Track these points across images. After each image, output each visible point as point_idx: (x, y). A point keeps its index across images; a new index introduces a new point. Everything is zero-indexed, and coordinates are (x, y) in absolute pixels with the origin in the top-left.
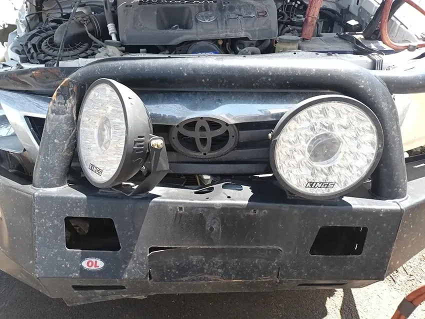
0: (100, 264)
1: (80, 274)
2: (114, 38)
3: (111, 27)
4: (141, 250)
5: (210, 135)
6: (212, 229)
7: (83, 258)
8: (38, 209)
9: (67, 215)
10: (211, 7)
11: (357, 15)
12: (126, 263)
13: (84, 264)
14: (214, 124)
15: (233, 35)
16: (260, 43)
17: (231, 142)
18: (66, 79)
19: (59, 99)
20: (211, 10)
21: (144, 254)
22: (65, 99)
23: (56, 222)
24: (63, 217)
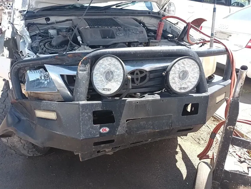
0: (108, 129)
1: (100, 135)
2: (81, 42)
3: (79, 38)
4: (123, 121)
5: (140, 76)
6: (149, 109)
7: (100, 128)
8: (81, 109)
9: (94, 110)
10: (121, 30)
12: (118, 128)
13: (101, 130)
14: (141, 72)
15: (132, 41)
17: (147, 78)
18: (85, 57)
19: (82, 65)
20: (122, 31)
21: (124, 123)
22: (85, 65)
23: (89, 114)
24: (92, 111)
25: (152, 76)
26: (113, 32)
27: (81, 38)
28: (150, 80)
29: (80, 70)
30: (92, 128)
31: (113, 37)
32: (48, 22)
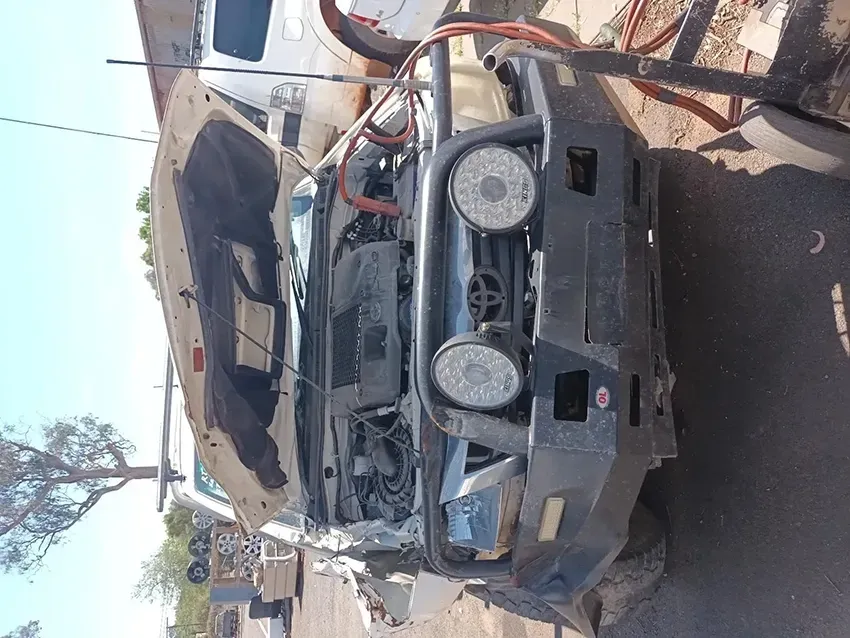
0: (602, 390)
1: (613, 410)
2: (393, 409)
4: (588, 350)
5: (484, 291)
6: (565, 285)
7: (595, 406)
8: (546, 444)
9: (552, 417)
10: (366, 308)
11: (374, 160)
12: (603, 365)
13: (602, 406)
15: (394, 284)
16: (403, 259)
17: (491, 272)
18: (431, 417)
19: (447, 426)
20: (369, 307)
21: (592, 348)
22: (448, 419)
23: (559, 428)
24: (554, 421)
25: (486, 260)
26: (371, 329)
27: (381, 406)
28: (495, 265)
29: (459, 432)
30: (592, 426)
31: (383, 332)
32: (335, 473)
